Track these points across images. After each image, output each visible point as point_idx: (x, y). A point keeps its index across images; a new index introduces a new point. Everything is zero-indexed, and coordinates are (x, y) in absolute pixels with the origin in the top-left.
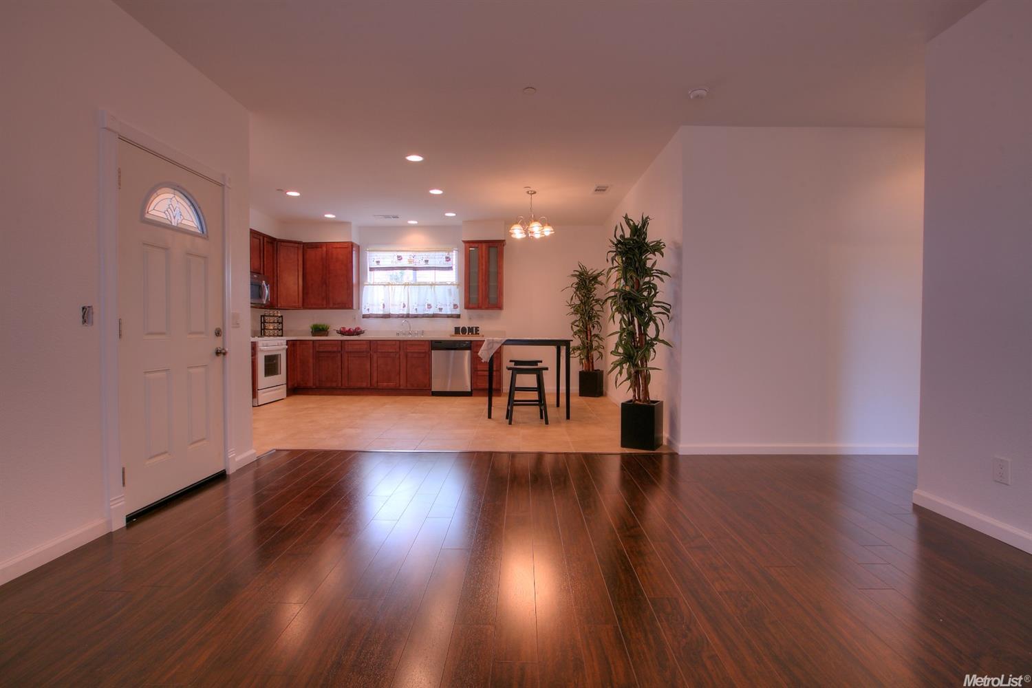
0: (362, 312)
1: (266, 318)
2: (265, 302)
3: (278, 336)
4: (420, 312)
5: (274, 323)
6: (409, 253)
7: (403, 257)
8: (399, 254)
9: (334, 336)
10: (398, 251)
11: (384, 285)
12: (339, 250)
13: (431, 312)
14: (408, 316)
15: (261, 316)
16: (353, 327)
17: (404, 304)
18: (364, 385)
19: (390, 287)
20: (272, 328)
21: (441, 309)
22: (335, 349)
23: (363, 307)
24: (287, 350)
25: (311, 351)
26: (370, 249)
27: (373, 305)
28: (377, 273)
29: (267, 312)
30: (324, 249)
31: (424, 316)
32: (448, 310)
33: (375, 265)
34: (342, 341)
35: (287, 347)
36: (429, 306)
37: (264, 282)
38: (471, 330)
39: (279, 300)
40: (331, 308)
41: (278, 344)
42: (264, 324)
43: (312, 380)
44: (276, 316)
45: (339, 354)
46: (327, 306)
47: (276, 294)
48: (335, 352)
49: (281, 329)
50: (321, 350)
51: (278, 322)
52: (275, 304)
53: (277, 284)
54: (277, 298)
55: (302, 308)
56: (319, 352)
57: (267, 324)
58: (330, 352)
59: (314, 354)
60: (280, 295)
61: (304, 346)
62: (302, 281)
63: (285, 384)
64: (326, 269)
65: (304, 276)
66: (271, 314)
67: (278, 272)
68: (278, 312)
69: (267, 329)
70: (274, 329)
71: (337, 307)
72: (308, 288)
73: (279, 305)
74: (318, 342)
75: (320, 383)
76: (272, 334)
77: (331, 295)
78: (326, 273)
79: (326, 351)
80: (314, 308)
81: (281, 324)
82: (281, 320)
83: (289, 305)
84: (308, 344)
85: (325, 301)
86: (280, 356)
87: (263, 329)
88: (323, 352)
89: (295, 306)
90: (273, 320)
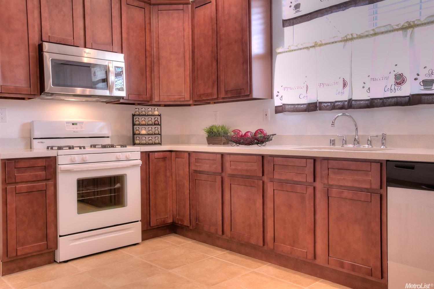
1: (137, 118)
5: (148, 125)
15: (132, 115)
20: (144, 132)
22: (214, 169)
25: (187, 169)
34: (222, 154)
39: (156, 92)
40: (223, 98)
41: (117, 158)
42: (135, 127)
43: (189, 216)
44: (152, 115)
45: (220, 177)
46: (218, 96)
47: (151, 82)
48: (215, 174)
49: (159, 134)
50: (198, 169)
51: (154, 124)
52: (151, 98)
53: (153, 68)
54: (153, 88)
55: (191, 102)
56: (196, 171)
57: (138, 126)
58: (208, 172)
59: (190, 174)
60: (158, 83)
61: (180, 159)
62: (191, 60)
63: (138, 221)
64: (217, 35)
65: (193, 52)
66: (144, 113)
67: (155, 49)
68: (155, 109)
69: (139, 134)
70: (148, 134)
71: (229, 96)
72: (197, 70)
73: (156, 99)
74: (194, 154)
75: (197, 224)
76: (145, 140)
77: (222, 78)
78: (217, 42)
79: (203, 170)
80: (204, 100)
81: (159, 127)
82: (159, 120)
83: (171, 99)
84: (184, 158)
85: (216, 88)
86: (125, 177)
87: (134, 134)
88: (200, 172)
89: (180, 98)
90: (147, 120)
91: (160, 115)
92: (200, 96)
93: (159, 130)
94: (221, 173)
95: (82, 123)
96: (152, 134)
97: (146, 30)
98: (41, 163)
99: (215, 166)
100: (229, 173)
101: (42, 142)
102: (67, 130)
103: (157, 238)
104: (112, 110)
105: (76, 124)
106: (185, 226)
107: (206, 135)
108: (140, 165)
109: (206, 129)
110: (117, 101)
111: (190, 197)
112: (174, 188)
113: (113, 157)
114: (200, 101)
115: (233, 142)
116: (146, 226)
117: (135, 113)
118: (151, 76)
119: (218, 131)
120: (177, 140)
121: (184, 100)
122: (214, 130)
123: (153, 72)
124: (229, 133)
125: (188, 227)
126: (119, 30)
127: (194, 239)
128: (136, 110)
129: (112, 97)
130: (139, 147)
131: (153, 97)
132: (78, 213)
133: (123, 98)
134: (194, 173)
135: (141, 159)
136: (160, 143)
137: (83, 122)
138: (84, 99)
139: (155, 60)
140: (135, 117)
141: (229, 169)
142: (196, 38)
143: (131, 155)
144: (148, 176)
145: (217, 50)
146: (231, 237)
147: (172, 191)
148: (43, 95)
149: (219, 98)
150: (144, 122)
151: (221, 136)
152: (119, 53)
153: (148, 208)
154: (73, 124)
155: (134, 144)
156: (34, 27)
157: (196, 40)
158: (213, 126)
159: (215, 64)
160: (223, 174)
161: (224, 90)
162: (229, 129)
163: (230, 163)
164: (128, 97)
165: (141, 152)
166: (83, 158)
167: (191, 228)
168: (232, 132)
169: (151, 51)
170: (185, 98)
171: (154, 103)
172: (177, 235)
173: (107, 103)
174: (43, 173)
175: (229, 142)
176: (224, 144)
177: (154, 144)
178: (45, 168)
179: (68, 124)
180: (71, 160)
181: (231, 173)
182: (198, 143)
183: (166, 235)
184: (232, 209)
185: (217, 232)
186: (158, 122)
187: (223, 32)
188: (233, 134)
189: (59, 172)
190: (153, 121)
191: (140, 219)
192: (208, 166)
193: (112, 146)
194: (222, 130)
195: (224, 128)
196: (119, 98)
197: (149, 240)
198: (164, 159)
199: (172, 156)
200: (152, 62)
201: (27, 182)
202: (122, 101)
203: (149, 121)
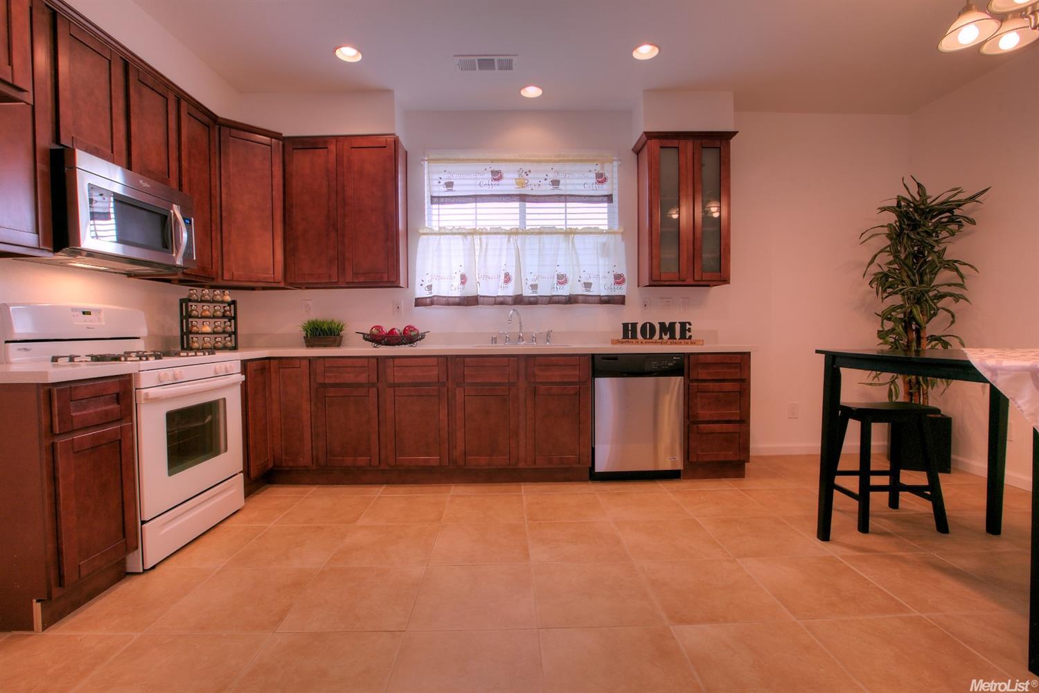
0: (414, 293)
1: (193, 306)
2: (179, 262)
3: (225, 348)
4: (545, 290)
5: (214, 317)
6: (517, 166)
7: (505, 175)
8: (496, 167)
9: (356, 347)
10: (492, 161)
11: (464, 234)
12: (364, 152)
13: (564, 291)
14: (518, 300)
15: (182, 301)
16: (400, 327)
17: (507, 275)
18: (434, 459)
19: (477, 238)
20: (208, 329)
21: (588, 285)
22: (363, 378)
23: (418, 281)
24: (244, 386)
25: (305, 383)
26: (432, 157)
27: (439, 278)
28: (446, 209)
29: (196, 292)
30: (332, 147)
31: (552, 300)
32: (602, 288)
33: (441, 191)
34: (377, 358)
35: (243, 378)
36: (562, 280)
37: (175, 206)
38: (667, 329)
39: (226, 264)
40: (349, 283)
42: (189, 320)
44: (221, 302)
45: (375, 389)
46: (339, 278)
48: (366, 385)
49: (232, 333)
51: (224, 316)
52: (218, 274)
54: (220, 258)
55: (282, 285)
57: (196, 320)
59: (313, 389)
61: (289, 370)
63: (240, 473)
66: (207, 297)
67: (224, 196)
68: (224, 292)
69: (197, 333)
70: (214, 333)
71: (362, 280)
73: (226, 276)
74: (321, 360)
75: (328, 459)
76: (210, 343)
77: (347, 255)
78: (337, 204)
79: (342, 381)
81: (233, 321)
82: (232, 311)
83: (251, 278)
84: (298, 368)
85: (336, 268)
86: (221, 403)
87: (186, 333)
88: (336, 385)
89: (266, 278)
90: (212, 310)
91: (234, 302)
92: (304, 277)
93: (233, 326)
94: (375, 384)
95: (99, 311)
96: (221, 333)
97: (211, 162)
98: (113, 388)
99: (365, 375)
100: (391, 382)
102: (75, 323)
105: (89, 313)
106: (301, 467)
108: (241, 382)
109: (304, 324)
112: (276, 414)
117: (190, 296)
121: (272, 280)
126: (177, 154)
128: (191, 292)
131: (220, 273)
132: (169, 474)
134: (320, 387)
135: (241, 372)
136: (234, 346)
139: (224, 214)
140: (190, 304)
142: (294, 191)
145: (337, 215)
150: (207, 313)
154: (84, 313)
157: (294, 196)
160: (381, 385)
161: (352, 273)
163: (393, 369)
165: (241, 361)
170: (274, 278)
173: (130, 275)
174: (115, 407)
178: (118, 398)
179: (75, 313)
180: (159, 379)
184: (397, 428)
185: (370, 463)
186: (231, 313)
187: (351, 194)
189: (143, 402)
190: (222, 311)
191: (242, 470)
192: (352, 375)
198: (262, 370)
199: (272, 366)
203: (215, 311)
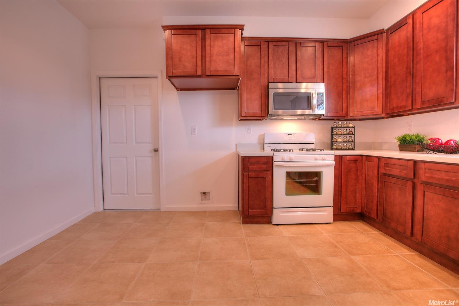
1: (335, 130)
15: (331, 128)
20: (340, 140)
22: (405, 174)
30: (410, 21)
34: (414, 161)
39: (351, 109)
40: (419, 109)
41: (315, 159)
42: (333, 136)
43: (376, 210)
44: (347, 127)
45: (411, 183)
46: (413, 107)
47: (347, 102)
48: (405, 179)
49: (352, 142)
50: (387, 172)
51: (349, 134)
52: (347, 114)
53: (349, 91)
54: (349, 107)
56: (385, 174)
57: (336, 136)
58: (397, 176)
59: (379, 176)
60: (353, 102)
61: (370, 163)
62: (384, 80)
63: (331, 207)
64: (413, 51)
65: (387, 72)
66: (340, 126)
67: (351, 76)
68: (349, 122)
69: (336, 142)
70: (344, 142)
71: (427, 105)
72: (391, 87)
73: (351, 114)
74: (384, 159)
75: (384, 219)
76: (341, 146)
77: (418, 89)
78: (413, 58)
79: (392, 174)
80: (397, 112)
81: (353, 136)
82: (353, 131)
83: (364, 114)
84: (373, 162)
85: (411, 100)
86: (321, 173)
87: (332, 142)
88: (389, 175)
89: (372, 113)
90: (342, 131)
91: (354, 127)
92: (393, 109)
93: (353, 138)
94: (412, 179)
96: (347, 142)
97: (343, 63)
98: (263, 160)
99: (405, 172)
100: (423, 180)
101: (269, 146)
102: (285, 138)
103: (346, 221)
104: (317, 125)
105: (291, 135)
106: (372, 218)
107: (398, 143)
108: (334, 165)
109: (398, 137)
110: (319, 118)
111: (378, 195)
112: (364, 185)
113: (312, 158)
114: (392, 113)
115: (430, 150)
116: (337, 211)
117: (333, 126)
118: (347, 98)
119: (411, 139)
120: (370, 147)
121: (376, 114)
122: (407, 138)
123: (349, 94)
124: (425, 141)
125: (375, 219)
126: (321, 67)
127: (381, 230)
128: (334, 124)
129: (315, 115)
130: (334, 152)
131: (349, 113)
132: (286, 195)
133: (323, 115)
134: (383, 175)
135: (335, 160)
136: (353, 148)
137: (295, 133)
138: (296, 118)
139: (351, 85)
140: (333, 129)
141: (423, 176)
142: (390, 59)
143: (326, 157)
144: (340, 174)
145: (413, 65)
146: (421, 242)
147: (362, 187)
148: (269, 116)
149: (413, 109)
150: (340, 133)
151: (415, 144)
152: (321, 83)
153: (340, 198)
154: (289, 135)
155: (332, 149)
156: (265, 75)
157: (390, 62)
158: (406, 135)
159: (410, 78)
160: (416, 180)
161: (420, 101)
162: (424, 138)
163: (424, 170)
164: (327, 114)
165: (335, 155)
166: (290, 158)
167: (378, 221)
168: (428, 140)
169: (347, 78)
170: (377, 112)
171: (349, 118)
172: (364, 222)
173: (313, 119)
174: (264, 166)
175: (425, 150)
176: (418, 151)
177: (348, 149)
178: (266, 163)
179: (285, 135)
180: (282, 159)
181: (425, 181)
182: (389, 150)
183: (354, 220)
184: (425, 215)
185: (405, 232)
186: (352, 132)
187: (421, 46)
188: (429, 142)
189: (274, 166)
190: (348, 131)
191: (333, 206)
192: (398, 170)
193: (314, 150)
194: (416, 138)
195: (419, 137)
196: (321, 115)
197: (340, 221)
198: (355, 161)
199: (363, 159)
200: (348, 87)
201: (255, 171)
202: (322, 117)
203: (345, 132)
